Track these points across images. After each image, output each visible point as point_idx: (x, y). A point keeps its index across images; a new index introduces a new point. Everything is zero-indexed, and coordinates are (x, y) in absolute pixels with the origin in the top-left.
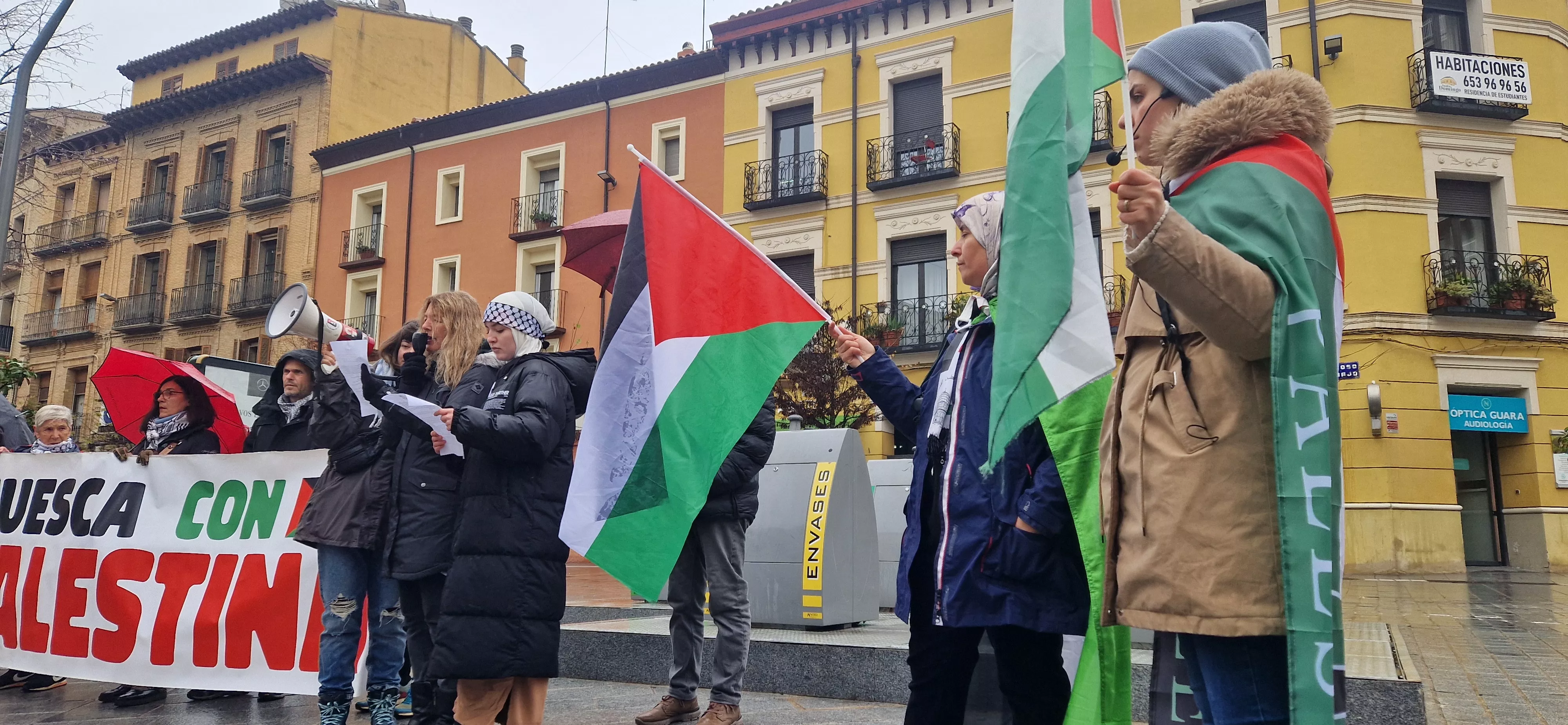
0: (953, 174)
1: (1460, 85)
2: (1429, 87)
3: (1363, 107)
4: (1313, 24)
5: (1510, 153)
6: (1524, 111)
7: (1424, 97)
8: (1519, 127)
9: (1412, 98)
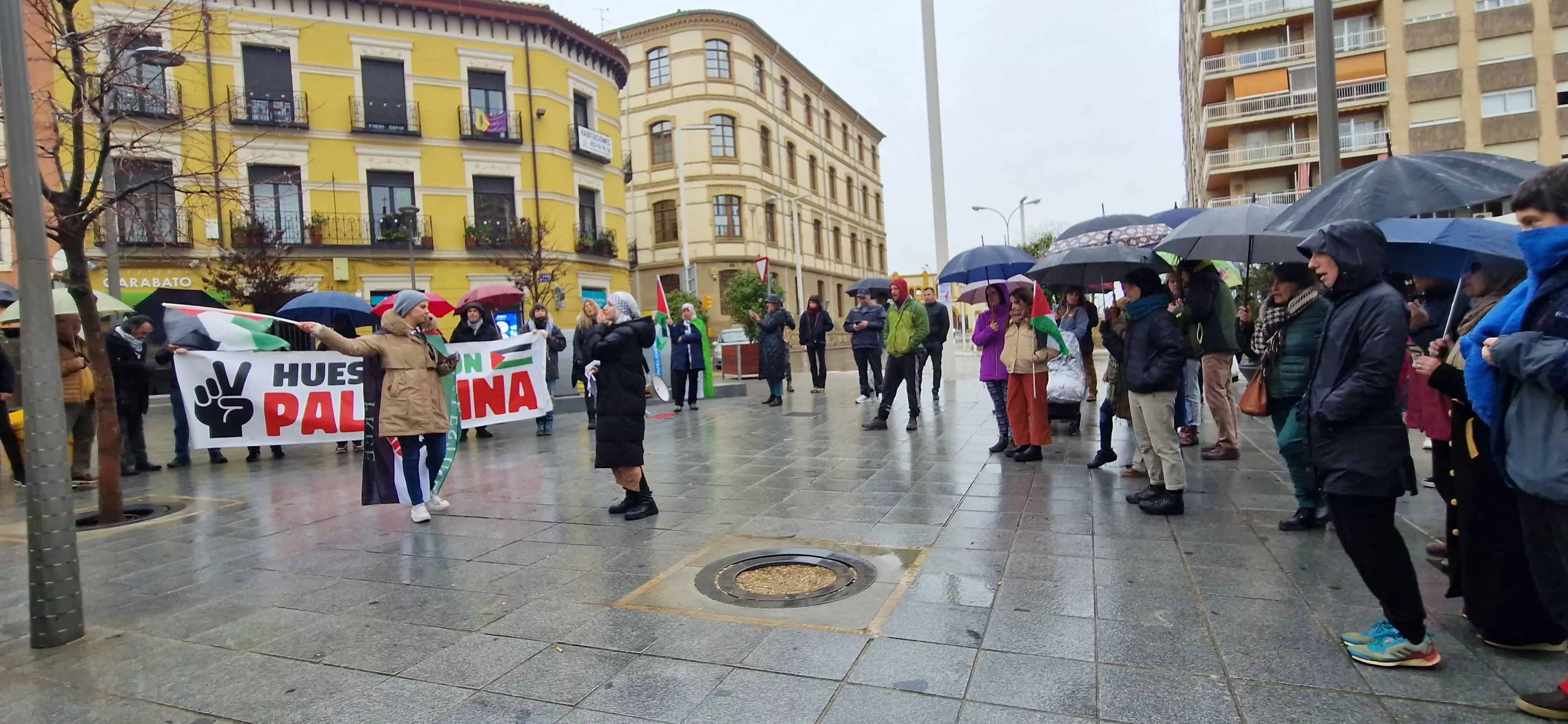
0: (305, 128)
1: (589, 145)
2: (578, 144)
3: (553, 147)
4: (530, 97)
5: (603, 179)
6: (609, 162)
7: (574, 148)
8: (606, 167)
9: (570, 146)
